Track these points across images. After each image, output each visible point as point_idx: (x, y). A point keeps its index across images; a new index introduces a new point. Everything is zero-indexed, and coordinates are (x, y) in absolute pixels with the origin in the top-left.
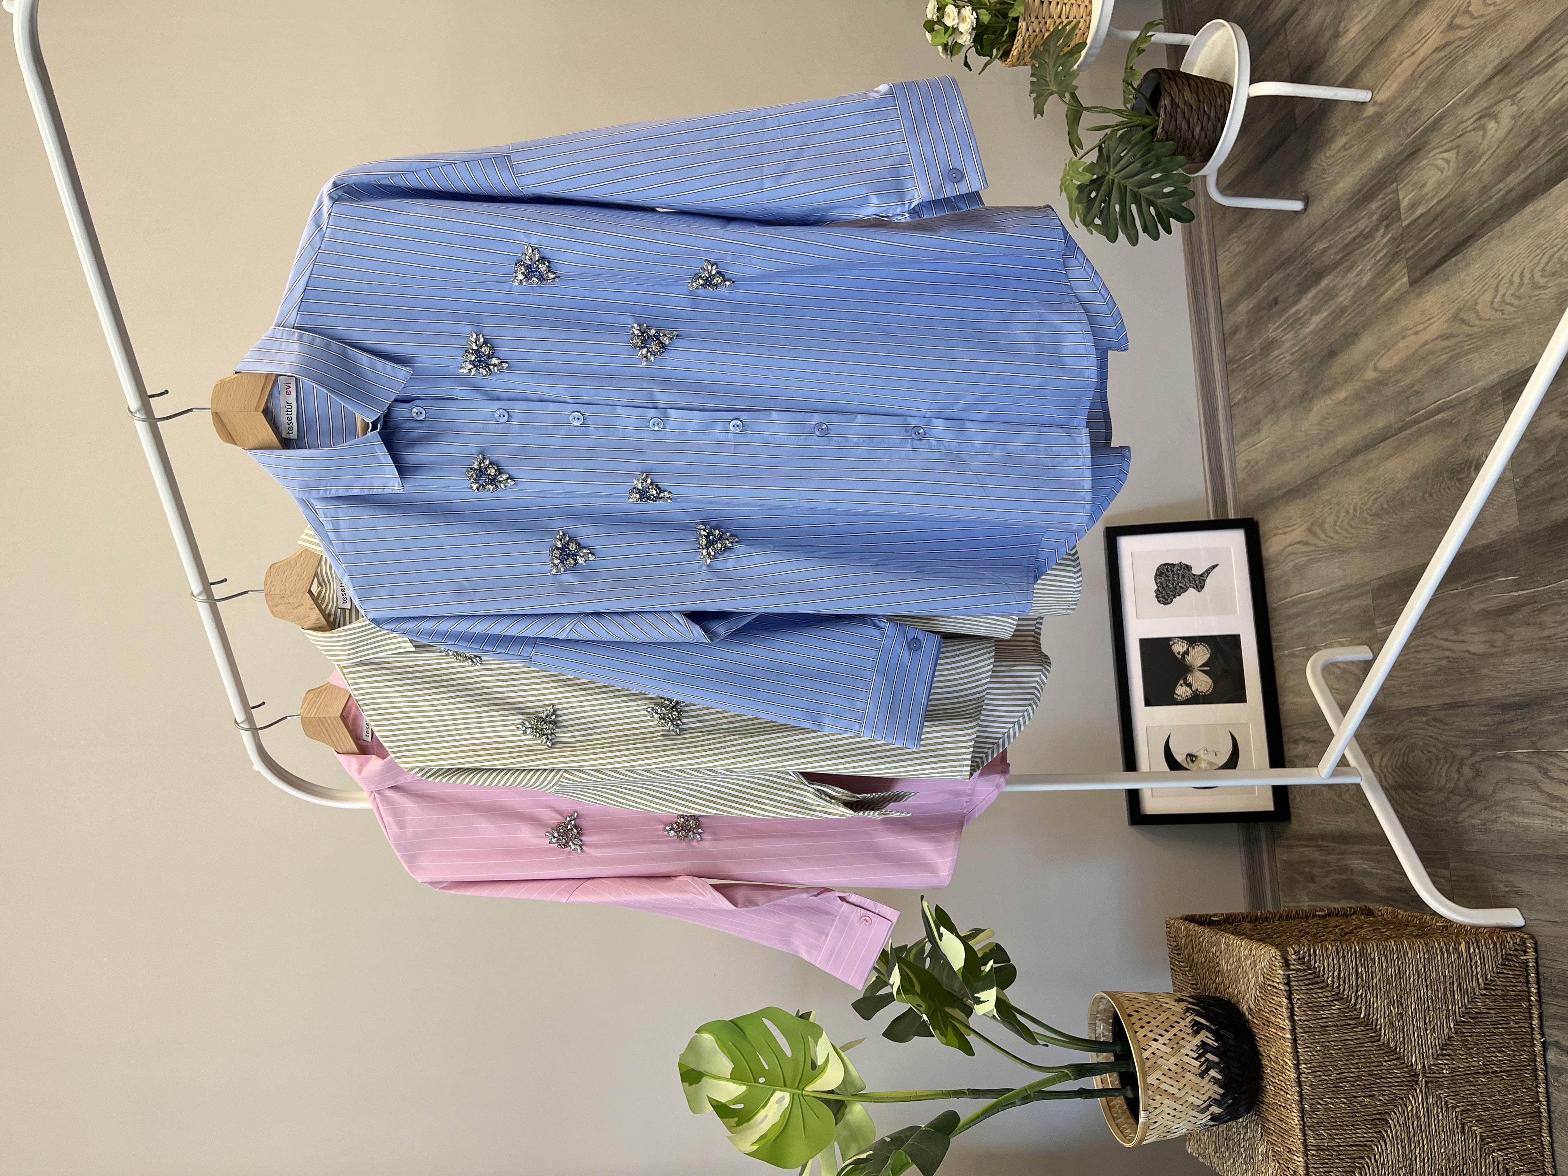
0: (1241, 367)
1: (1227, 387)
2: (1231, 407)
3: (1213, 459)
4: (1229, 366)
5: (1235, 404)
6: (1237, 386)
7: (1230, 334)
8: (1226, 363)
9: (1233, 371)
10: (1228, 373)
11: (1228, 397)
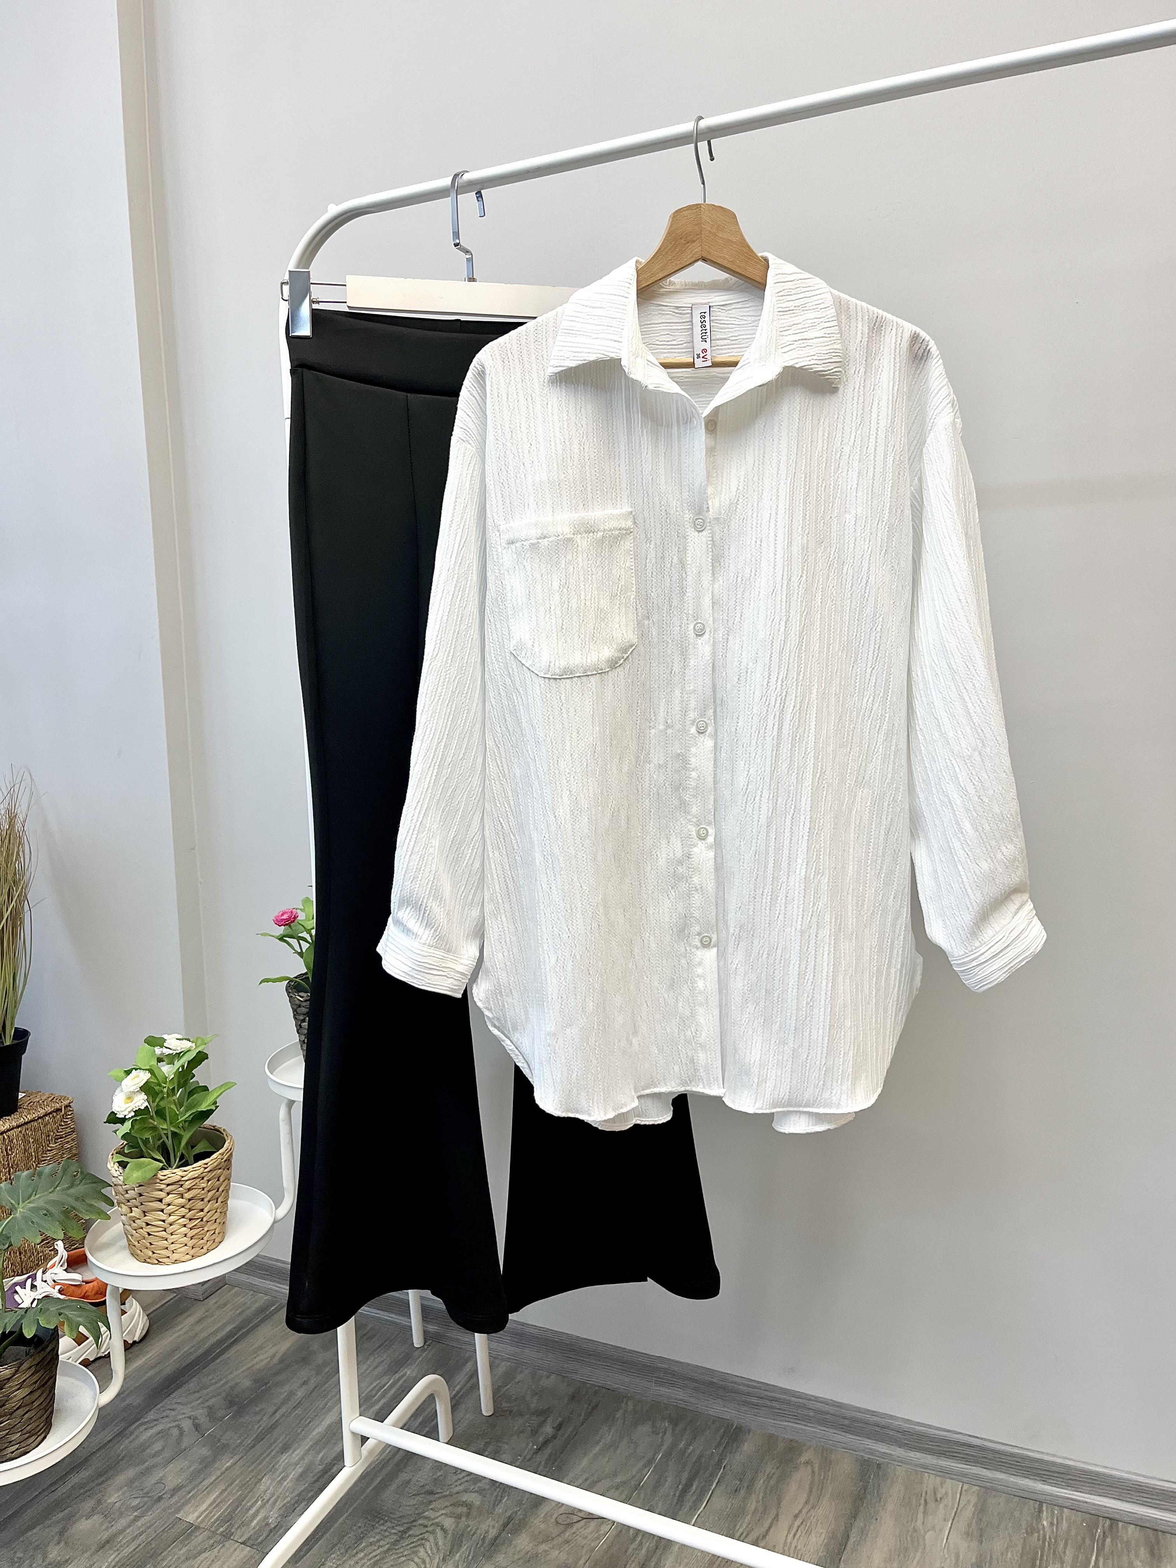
0: (1088, 1542)
1: (1075, 1507)
2: (1041, 1503)
3: (968, 1451)
4: (1108, 1522)
5: (1040, 1511)
6: (1065, 1525)
7: (1158, 1543)
8: (1114, 1521)
9: (1092, 1527)
10: (1095, 1516)
11: (1056, 1504)
